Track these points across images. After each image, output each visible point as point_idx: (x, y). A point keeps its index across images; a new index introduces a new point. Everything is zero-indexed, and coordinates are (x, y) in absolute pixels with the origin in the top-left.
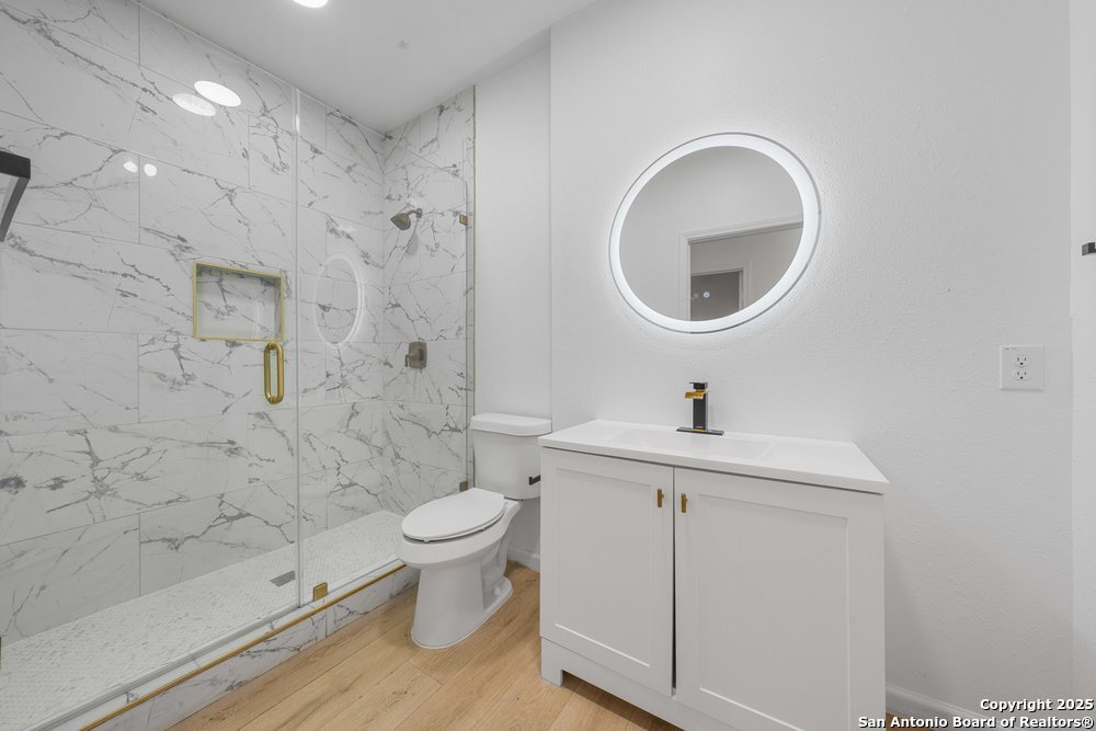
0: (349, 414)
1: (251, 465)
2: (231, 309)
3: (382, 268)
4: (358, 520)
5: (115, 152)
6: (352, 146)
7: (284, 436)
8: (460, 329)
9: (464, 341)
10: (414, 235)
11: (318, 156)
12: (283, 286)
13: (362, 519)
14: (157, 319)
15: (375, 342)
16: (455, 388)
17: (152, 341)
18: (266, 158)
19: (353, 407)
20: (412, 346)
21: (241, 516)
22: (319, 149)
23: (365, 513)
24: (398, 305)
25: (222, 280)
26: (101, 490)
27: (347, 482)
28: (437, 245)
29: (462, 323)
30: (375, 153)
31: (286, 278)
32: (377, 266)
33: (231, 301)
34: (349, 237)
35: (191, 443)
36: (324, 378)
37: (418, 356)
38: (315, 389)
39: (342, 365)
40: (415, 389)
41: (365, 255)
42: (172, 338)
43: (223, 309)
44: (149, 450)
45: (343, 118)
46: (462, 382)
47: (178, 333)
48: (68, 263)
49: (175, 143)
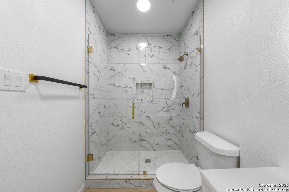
0: (169, 119)
1: (146, 129)
2: (143, 92)
3: (179, 75)
4: (172, 150)
5: (125, 64)
6: (170, 42)
7: (153, 123)
8: (199, 94)
9: (200, 98)
10: (186, 62)
11: (161, 49)
12: (153, 85)
13: (173, 151)
14: (130, 96)
15: (177, 98)
16: (197, 117)
17: (130, 100)
18: (149, 55)
19: (170, 117)
20: (186, 99)
21: (144, 140)
22: (161, 47)
23: (174, 149)
24: (183, 86)
25: (142, 86)
26: (123, 128)
27: (169, 139)
28: (192, 63)
29: (199, 92)
30: (177, 41)
31: (153, 83)
32: (178, 75)
33: (144, 90)
34: (169, 68)
35: (135, 121)
36: (162, 109)
37: (187, 103)
38: (160, 111)
39: (167, 105)
40: (186, 114)
41: (174, 72)
42: (132, 99)
43: (142, 92)
44: (129, 122)
45: (168, 35)
46: (199, 115)
47: (133, 98)
48: (119, 87)
49: (133, 59)
